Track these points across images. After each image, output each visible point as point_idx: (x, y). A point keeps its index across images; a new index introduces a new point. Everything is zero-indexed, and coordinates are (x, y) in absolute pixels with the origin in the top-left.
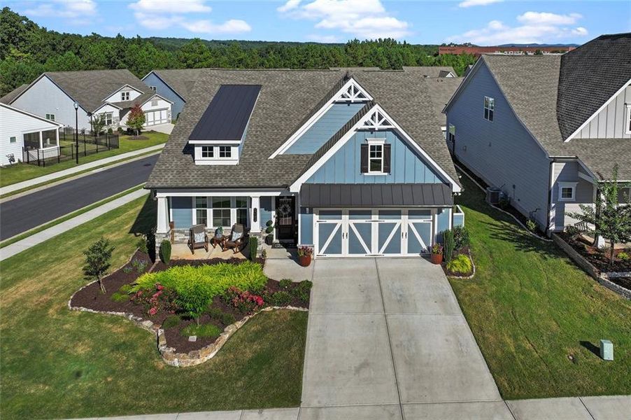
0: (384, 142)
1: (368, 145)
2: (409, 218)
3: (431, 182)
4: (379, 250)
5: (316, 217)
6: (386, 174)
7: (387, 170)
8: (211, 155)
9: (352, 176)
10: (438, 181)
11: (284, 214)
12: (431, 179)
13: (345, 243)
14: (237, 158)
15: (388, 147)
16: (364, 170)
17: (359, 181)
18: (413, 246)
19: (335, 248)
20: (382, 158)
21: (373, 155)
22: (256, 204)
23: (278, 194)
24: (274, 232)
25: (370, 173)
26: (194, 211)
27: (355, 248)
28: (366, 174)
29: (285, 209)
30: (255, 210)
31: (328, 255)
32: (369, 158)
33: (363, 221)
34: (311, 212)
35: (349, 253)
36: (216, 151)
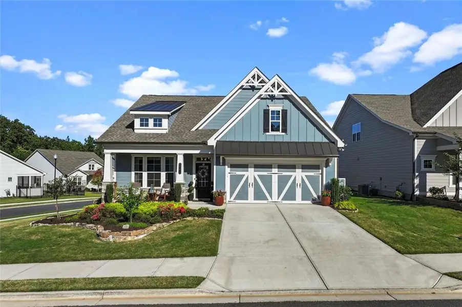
0: (281, 108)
1: (269, 110)
2: (302, 172)
3: (320, 140)
4: (279, 197)
5: (228, 170)
6: (284, 134)
7: (284, 130)
8: (147, 125)
9: (256, 135)
10: (325, 140)
11: (202, 177)
12: (320, 138)
13: (251, 191)
14: (167, 128)
15: (285, 112)
16: (266, 130)
17: (262, 139)
18: (306, 195)
19: (243, 195)
20: (280, 121)
21: (273, 118)
22: (180, 160)
23: (198, 152)
24: (194, 191)
25: (271, 133)
26: (133, 173)
27: (259, 195)
28: (267, 133)
29: (203, 173)
30: (180, 164)
31: (238, 201)
32: (270, 121)
33: (265, 173)
34: (224, 164)
35: (254, 200)
36: (151, 121)
